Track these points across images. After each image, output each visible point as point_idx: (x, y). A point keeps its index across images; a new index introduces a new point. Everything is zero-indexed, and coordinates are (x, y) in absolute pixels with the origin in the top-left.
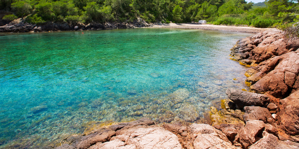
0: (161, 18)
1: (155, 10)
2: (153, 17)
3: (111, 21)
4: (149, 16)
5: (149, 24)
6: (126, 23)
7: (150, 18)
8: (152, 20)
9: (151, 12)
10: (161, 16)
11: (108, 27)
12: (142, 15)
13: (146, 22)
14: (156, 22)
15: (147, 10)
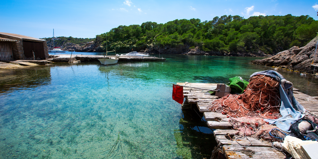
0: (277, 50)
1: (272, 44)
2: (271, 49)
3: (240, 52)
4: (267, 49)
5: (267, 54)
6: (250, 54)
7: (268, 50)
8: (270, 52)
9: (269, 46)
10: (277, 49)
11: (240, 55)
12: (261, 48)
13: (265, 53)
14: (273, 54)
15: (265, 44)
